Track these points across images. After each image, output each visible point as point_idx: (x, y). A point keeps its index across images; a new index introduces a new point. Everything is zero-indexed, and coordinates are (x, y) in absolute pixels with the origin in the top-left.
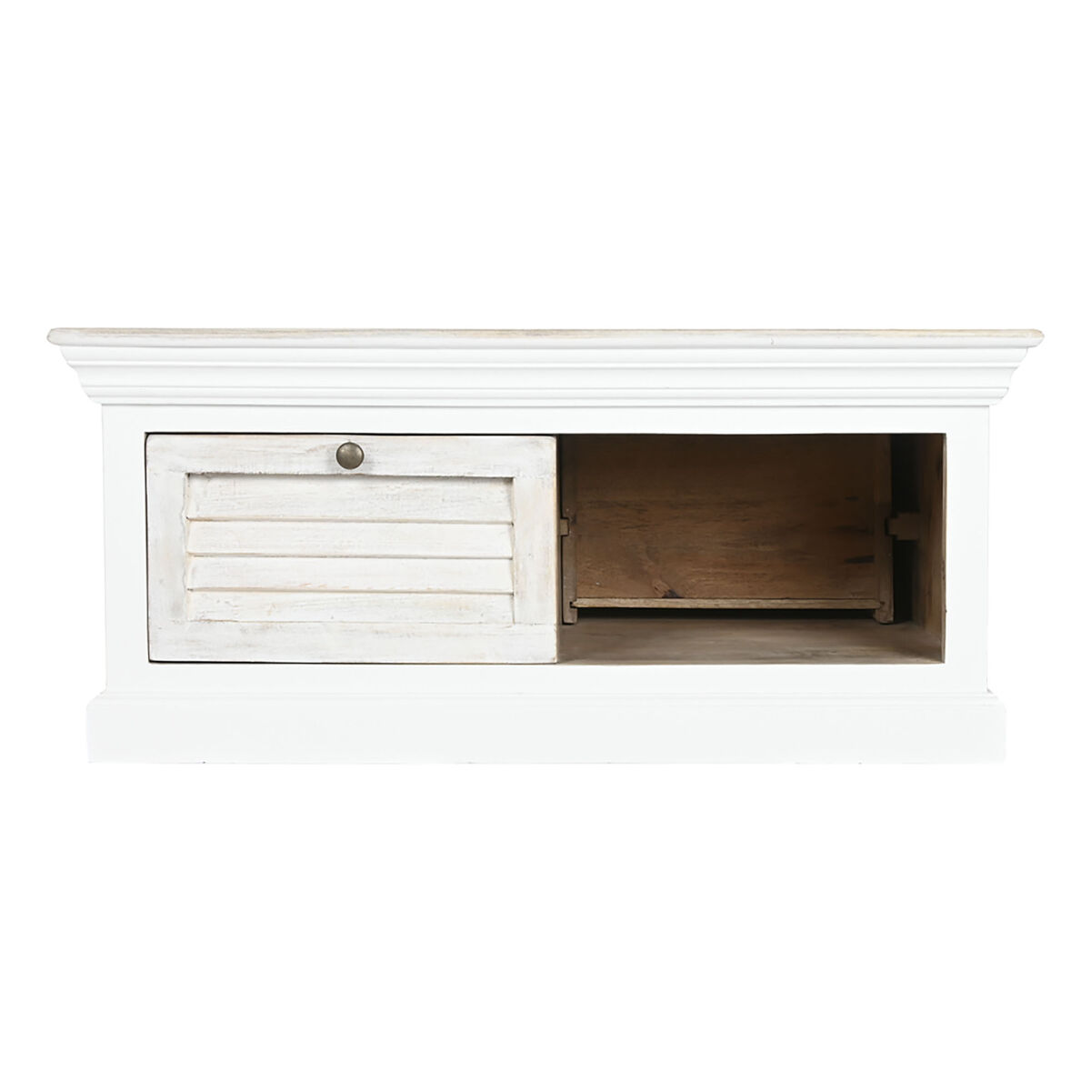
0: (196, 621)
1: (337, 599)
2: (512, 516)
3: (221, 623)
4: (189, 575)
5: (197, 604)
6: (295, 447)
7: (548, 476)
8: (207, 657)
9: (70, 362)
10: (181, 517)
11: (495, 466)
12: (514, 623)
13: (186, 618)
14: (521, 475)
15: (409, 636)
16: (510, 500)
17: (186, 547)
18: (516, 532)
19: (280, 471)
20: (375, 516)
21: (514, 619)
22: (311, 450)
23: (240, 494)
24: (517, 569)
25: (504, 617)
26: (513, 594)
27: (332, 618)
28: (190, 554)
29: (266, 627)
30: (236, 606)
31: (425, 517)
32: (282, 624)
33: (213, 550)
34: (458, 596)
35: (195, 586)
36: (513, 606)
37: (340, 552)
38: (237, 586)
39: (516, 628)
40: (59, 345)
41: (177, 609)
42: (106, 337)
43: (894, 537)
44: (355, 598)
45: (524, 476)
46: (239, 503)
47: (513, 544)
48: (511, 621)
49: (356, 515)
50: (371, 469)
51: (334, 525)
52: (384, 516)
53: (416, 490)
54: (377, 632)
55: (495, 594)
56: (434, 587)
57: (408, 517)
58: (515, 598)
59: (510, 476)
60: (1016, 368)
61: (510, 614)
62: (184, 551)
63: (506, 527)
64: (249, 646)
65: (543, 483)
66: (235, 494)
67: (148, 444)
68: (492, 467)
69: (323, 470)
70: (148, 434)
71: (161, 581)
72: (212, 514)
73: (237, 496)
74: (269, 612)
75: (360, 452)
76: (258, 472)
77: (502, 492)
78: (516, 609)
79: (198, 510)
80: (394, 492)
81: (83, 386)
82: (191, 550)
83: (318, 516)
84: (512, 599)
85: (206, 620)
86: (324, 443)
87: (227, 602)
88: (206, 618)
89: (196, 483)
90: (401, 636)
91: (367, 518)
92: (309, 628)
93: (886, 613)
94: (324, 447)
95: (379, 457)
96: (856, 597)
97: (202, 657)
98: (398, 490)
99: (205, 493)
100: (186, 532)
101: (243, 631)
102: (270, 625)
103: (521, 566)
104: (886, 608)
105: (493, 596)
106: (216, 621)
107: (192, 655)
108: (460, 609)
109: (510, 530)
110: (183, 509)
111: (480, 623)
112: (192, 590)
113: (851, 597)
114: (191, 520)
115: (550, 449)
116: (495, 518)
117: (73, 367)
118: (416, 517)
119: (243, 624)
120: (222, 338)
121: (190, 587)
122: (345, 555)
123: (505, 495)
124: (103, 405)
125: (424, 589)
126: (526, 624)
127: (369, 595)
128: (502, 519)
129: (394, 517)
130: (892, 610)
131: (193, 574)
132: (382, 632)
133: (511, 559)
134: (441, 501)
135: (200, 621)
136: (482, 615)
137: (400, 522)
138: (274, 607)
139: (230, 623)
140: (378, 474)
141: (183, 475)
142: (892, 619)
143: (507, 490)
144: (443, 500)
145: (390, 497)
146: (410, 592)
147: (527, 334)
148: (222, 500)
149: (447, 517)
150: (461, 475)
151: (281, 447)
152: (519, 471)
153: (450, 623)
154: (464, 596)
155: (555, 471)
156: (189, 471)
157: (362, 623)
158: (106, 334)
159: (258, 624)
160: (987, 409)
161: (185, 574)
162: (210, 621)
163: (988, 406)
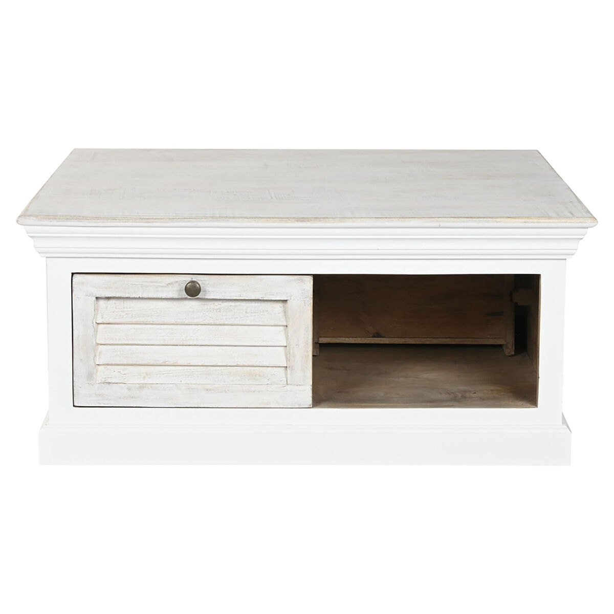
0: (101, 383)
1: (184, 370)
2: (287, 322)
3: (116, 384)
4: (98, 357)
5: (102, 373)
6: (160, 282)
7: (308, 299)
8: (107, 404)
9: (29, 234)
10: (93, 323)
11: (277, 293)
12: (287, 384)
13: (96, 382)
14: (292, 299)
15: (225, 392)
16: (285, 312)
17: (96, 340)
18: (289, 332)
19: (150, 296)
20: (206, 322)
21: (287, 382)
22: (169, 284)
23: (127, 308)
24: (289, 354)
25: (281, 381)
26: (287, 367)
27: (181, 381)
28: (98, 344)
29: (142, 387)
30: (125, 374)
31: (236, 322)
32: (151, 385)
33: (111, 342)
34: (255, 368)
35: (101, 363)
36: (286, 375)
37: (185, 343)
38: (125, 363)
39: (288, 387)
40: (24, 225)
41: (90, 376)
42: (51, 221)
43: (516, 303)
44: (194, 369)
45: (294, 299)
46: (127, 314)
47: (287, 339)
48: (286, 383)
49: (196, 321)
50: (204, 295)
51: (182, 326)
52: (211, 322)
53: (230, 306)
54: (207, 390)
55: (276, 367)
56: (241, 364)
57: (226, 323)
58: (288, 369)
59: (286, 299)
60: (582, 239)
61: (285, 379)
62: (95, 342)
63: (282, 328)
64: (133, 397)
65: (305, 303)
66: (124, 308)
67: (73, 280)
68: (275, 294)
69: (176, 296)
70: (73, 274)
71: (81, 360)
72: (111, 321)
73: (126, 310)
74: (144, 378)
75: (198, 285)
76: (138, 297)
77: (281, 307)
78: (289, 377)
79: (102, 318)
80: (218, 307)
81: (36, 248)
82: (98, 342)
83: (173, 322)
84: (286, 370)
85: (107, 383)
86: (177, 280)
87: (119, 372)
88: (107, 381)
89: (101, 302)
90: (221, 392)
91: (202, 323)
92: (168, 387)
93: (510, 349)
94: (177, 282)
95: (210, 287)
96: (491, 337)
97: (104, 404)
98: (219, 306)
99: (107, 307)
100: (96, 331)
101: (129, 389)
102: (144, 385)
103: (291, 352)
104: (510, 346)
105: (275, 368)
106: (113, 383)
107: (99, 403)
108: (256, 376)
109: (285, 330)
110: (94, 318)
111: (268, 384)
112: (98, 365)
113: (489, 337)
114: (98, 324)
115: (309, 283)
116: (276, 323)
117: (31, 237)
118: (230, 323)
119: (129, 385)
120: (119, 222)
121: (98, 364)
122: (188, 344)
123: (282, 309)
124: (47, 257)
125: (235, 365)
126: (294, 385)
127: (202, 367)
128: (281, 324)
129: (217, 322)
130: (514, 348)
131: (99, 355)
132: (210, 390)
133: (286, 346)
134: (244, 313)
135: (104, 383)
136: (268, 380)
137: (221, 325)
138: (147, 375)
139: (121, 384)
140: (208, 298)
141: (94, 298)
142: (513, 353)
143: (284, 306)
144: (246, 312)
145: (215, 311)
146: (227, 366)
147: (297, 221)
148: (117, 312)
149: (248, 322)
150: (257, 298)
151: (151, 282)
152: (291, 296)
153: (250, 384)
154: (258, 368)
155: (312, 297)
156: (97, 296)
157: (199, 384)
158: (51, 220)
159: (138, 385)
160: (564, 261)
161: (95, 356)
162: (109, 383)
163: (566, 259)
